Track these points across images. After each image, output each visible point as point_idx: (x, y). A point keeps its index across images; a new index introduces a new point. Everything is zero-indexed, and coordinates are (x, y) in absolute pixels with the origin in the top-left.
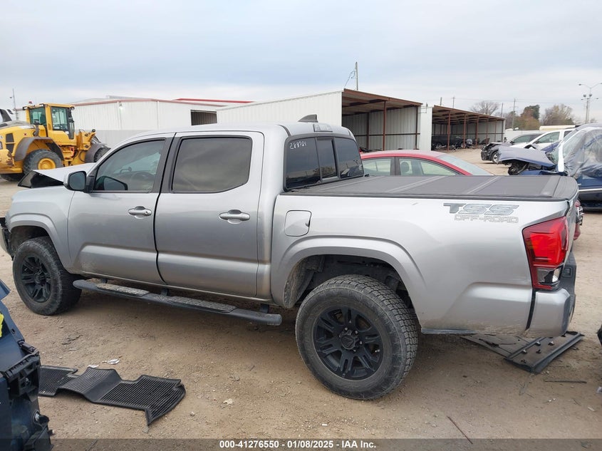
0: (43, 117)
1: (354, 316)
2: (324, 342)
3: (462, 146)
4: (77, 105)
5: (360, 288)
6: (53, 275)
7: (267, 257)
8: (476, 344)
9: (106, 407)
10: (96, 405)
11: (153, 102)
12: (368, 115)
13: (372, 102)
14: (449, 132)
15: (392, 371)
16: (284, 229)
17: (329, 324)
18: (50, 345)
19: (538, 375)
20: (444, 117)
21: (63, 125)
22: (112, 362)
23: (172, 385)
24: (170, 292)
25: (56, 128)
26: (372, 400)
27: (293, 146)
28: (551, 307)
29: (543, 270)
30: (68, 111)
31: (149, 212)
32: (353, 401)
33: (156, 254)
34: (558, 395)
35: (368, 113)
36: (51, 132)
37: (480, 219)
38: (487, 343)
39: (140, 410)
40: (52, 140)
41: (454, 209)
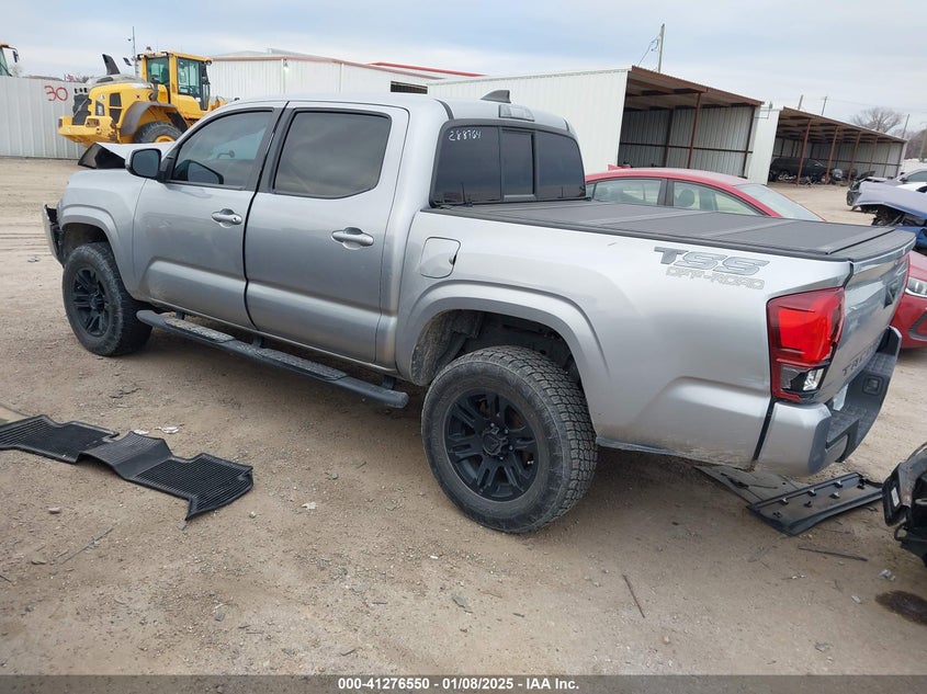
0: (166, 72)
1: (502, 406)
2: (459, 438)
3: (823, 180)
4: (215, 60)
5: (515, 367)
6: (113, 299)
7: (393, 306)
8: (714, 480)
9: (139, 488)
10: (127, 483)
11: (335, 65)
12: (671, 113)
13: (677, 92)
14: (806, 155)
15: (547, 495)
16: (419, 263)
17: (469, 415)
18: (95, 396)
19: (792, 538)
20: (800, 129)
21: (194, 88)
22: (168, 431)
23: (239, 472)
24: (265, 343)
25: (182, 91)
26: (518, 534)
27: (455, 136)
28: (796, 429)
29: (790, 369)
30: (202, 66)
31: (238, 218)
32: (490, 531)
33: (245, 283)
34: (812, 571)
35: (671, 111)
36: (174, 96)
37: (705, 277)
38: (732, 481)
39: (184, 498)
40: (175, 109)
41: (669, 256)
